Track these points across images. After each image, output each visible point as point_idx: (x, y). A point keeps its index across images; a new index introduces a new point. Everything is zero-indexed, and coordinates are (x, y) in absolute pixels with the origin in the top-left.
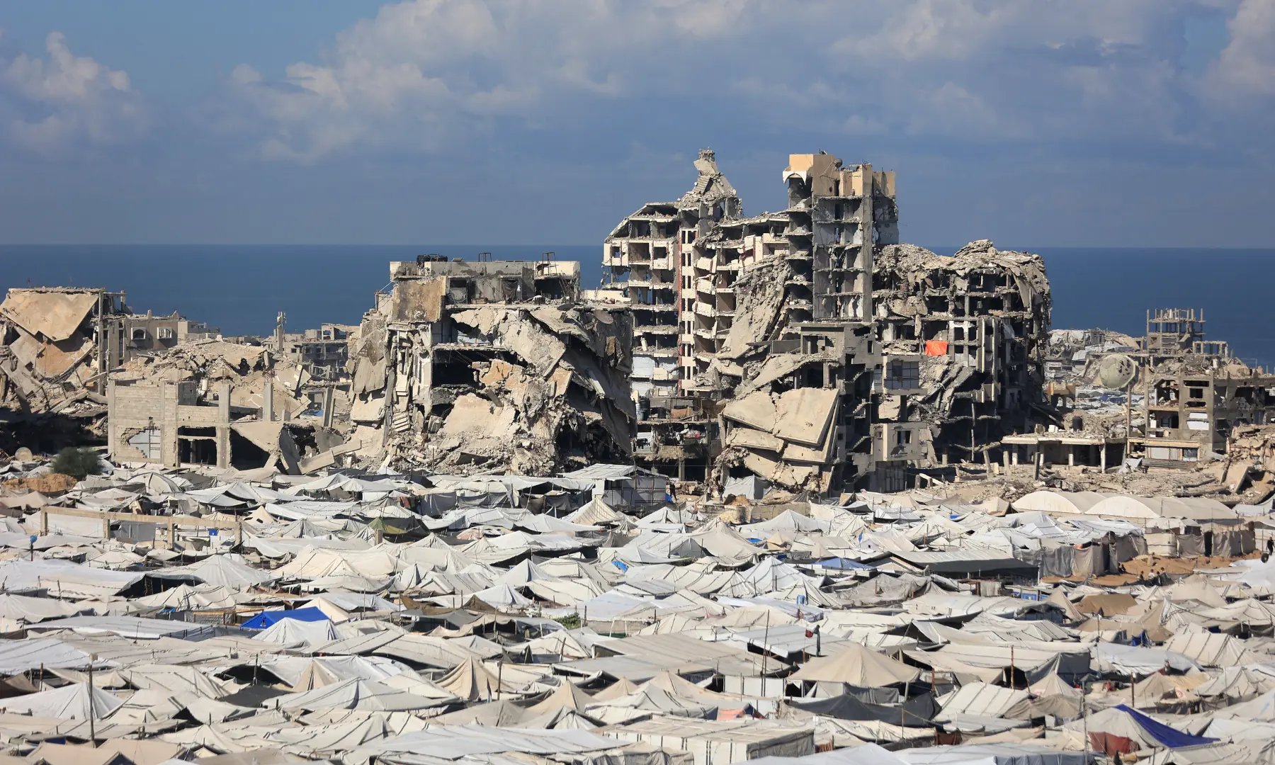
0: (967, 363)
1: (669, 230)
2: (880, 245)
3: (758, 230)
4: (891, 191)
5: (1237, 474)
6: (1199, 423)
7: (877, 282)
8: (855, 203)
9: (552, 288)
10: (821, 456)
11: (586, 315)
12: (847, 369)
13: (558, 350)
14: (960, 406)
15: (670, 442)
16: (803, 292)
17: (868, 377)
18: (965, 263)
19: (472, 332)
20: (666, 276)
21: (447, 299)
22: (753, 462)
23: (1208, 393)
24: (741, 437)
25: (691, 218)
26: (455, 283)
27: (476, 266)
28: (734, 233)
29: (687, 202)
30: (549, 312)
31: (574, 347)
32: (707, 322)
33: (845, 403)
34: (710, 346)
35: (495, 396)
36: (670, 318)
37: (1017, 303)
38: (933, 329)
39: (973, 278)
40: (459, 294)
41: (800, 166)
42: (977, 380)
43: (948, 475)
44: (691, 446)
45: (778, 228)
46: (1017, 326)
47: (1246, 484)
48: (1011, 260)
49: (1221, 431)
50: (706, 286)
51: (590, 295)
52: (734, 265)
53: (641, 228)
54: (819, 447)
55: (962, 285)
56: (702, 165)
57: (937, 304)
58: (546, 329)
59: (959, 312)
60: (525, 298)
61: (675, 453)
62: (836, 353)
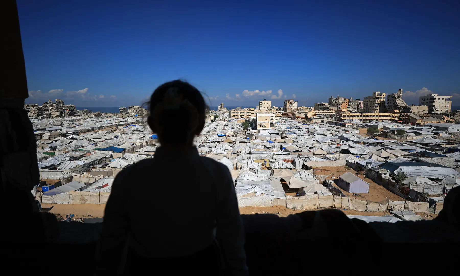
0: (71, 111)
1: (47, 104)
2: (63, 105)
3: (54, 104)
4: (63, 101)
5: (88, 116)
6: (85, 114)
7: (63, 107)
8: (61, 102)
9: (36, 106)
10: (59, 116)
11: (39, 107)
12: (60, 111)
13: (36, 109)
14: (69, 114)
15: (47, 116)
16: (57, 107)
17: (62, 111)
18: (69, 106)
19: (29, 109)
20: (47, 107)
21: (27, 107)
22: (54, 117)
23: (86, 112)
24: (53, 115)
25: (49, 103)
26: (27, 105)
27: (29, 104)
28: (52, 104)
29: (48, 102)
30: (36, 107)
31: (38, 109)
32: (51, 109)
33: (60, 113)
34: (51, 111)
35: (32, 112)
36: (48, 109)
37: (73, 108)
38: (67, 109)
39: (70, 106)
40: (28, 106)
41: (56, 100)
42: (71, 112)
43: (68, 117)
44: (49, 116)
45: (55, 104)
46: (73, 109)
47: (88, 117)
48: (72, 105)
49: (87, 114)
50: (50, 107)
51: (39, 106)
52: (52, 106)
53: (45, 104)
54: (59, 115)
55: (69, 107)
56: (49, 100)
57: (67, 108)
58: (35, 108)
59: (69, 108)
60: (33, 106)
61: (48, 116)
62: (59, 110)
